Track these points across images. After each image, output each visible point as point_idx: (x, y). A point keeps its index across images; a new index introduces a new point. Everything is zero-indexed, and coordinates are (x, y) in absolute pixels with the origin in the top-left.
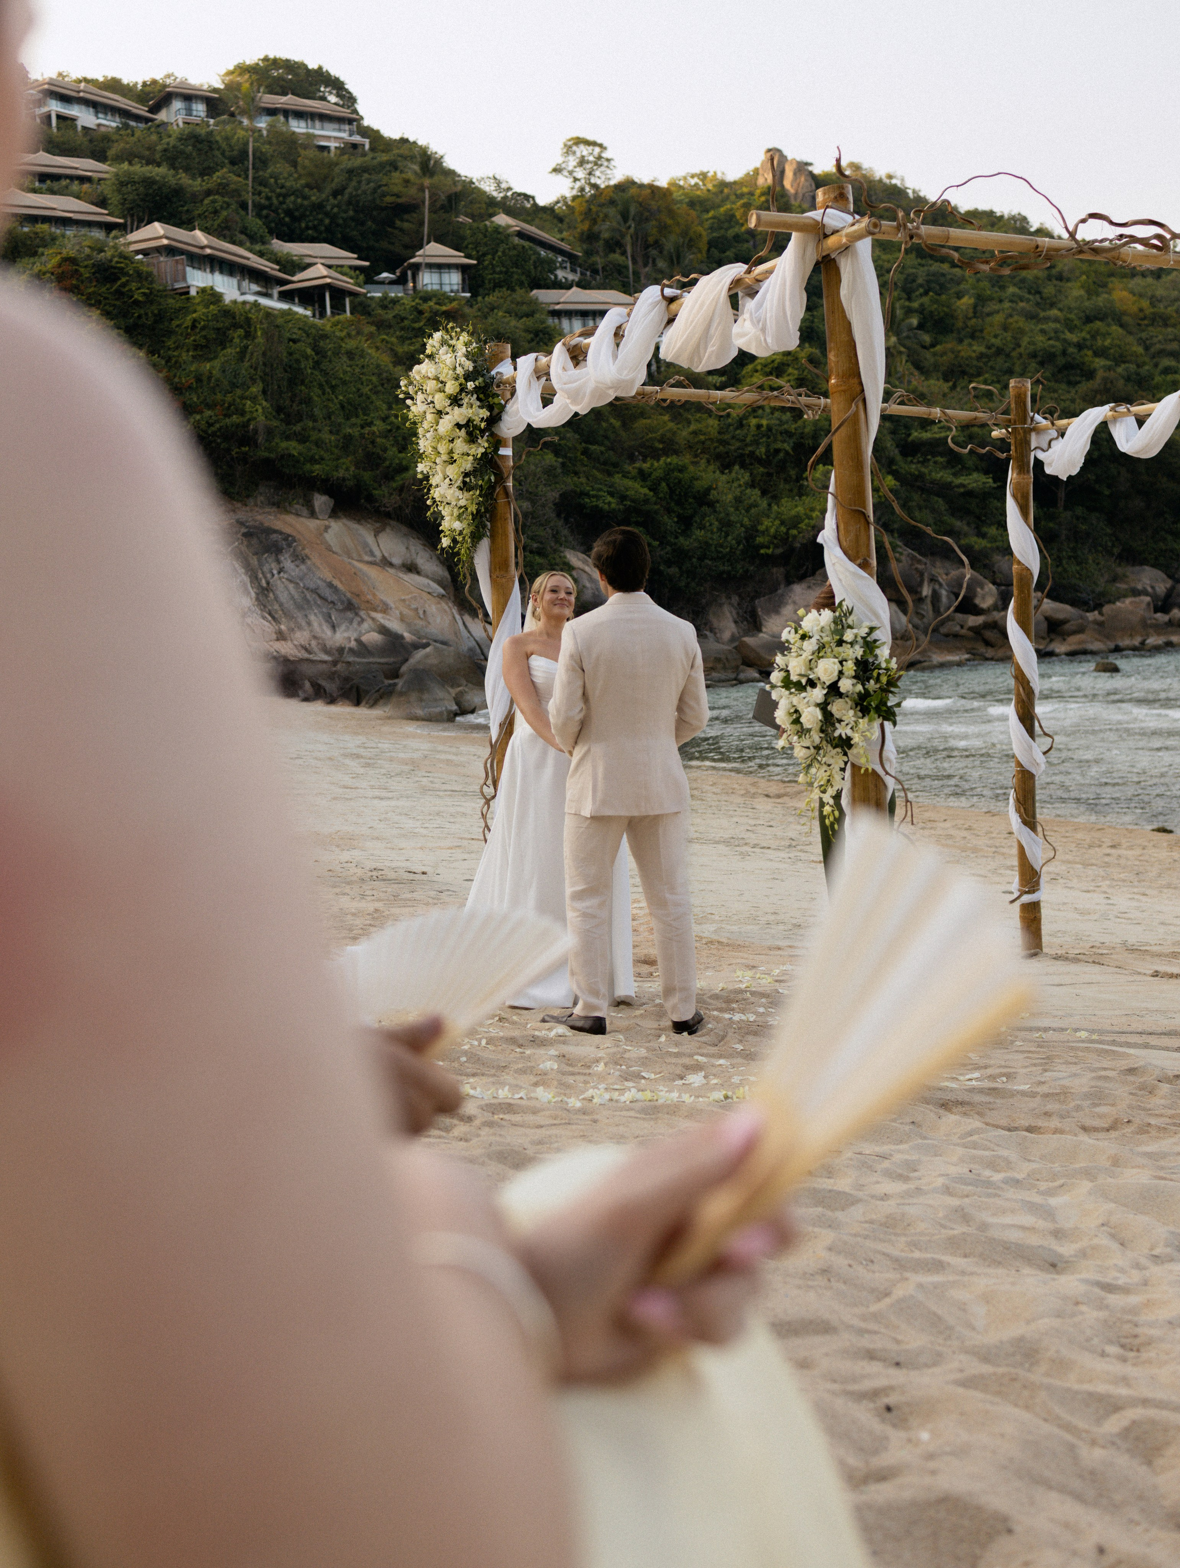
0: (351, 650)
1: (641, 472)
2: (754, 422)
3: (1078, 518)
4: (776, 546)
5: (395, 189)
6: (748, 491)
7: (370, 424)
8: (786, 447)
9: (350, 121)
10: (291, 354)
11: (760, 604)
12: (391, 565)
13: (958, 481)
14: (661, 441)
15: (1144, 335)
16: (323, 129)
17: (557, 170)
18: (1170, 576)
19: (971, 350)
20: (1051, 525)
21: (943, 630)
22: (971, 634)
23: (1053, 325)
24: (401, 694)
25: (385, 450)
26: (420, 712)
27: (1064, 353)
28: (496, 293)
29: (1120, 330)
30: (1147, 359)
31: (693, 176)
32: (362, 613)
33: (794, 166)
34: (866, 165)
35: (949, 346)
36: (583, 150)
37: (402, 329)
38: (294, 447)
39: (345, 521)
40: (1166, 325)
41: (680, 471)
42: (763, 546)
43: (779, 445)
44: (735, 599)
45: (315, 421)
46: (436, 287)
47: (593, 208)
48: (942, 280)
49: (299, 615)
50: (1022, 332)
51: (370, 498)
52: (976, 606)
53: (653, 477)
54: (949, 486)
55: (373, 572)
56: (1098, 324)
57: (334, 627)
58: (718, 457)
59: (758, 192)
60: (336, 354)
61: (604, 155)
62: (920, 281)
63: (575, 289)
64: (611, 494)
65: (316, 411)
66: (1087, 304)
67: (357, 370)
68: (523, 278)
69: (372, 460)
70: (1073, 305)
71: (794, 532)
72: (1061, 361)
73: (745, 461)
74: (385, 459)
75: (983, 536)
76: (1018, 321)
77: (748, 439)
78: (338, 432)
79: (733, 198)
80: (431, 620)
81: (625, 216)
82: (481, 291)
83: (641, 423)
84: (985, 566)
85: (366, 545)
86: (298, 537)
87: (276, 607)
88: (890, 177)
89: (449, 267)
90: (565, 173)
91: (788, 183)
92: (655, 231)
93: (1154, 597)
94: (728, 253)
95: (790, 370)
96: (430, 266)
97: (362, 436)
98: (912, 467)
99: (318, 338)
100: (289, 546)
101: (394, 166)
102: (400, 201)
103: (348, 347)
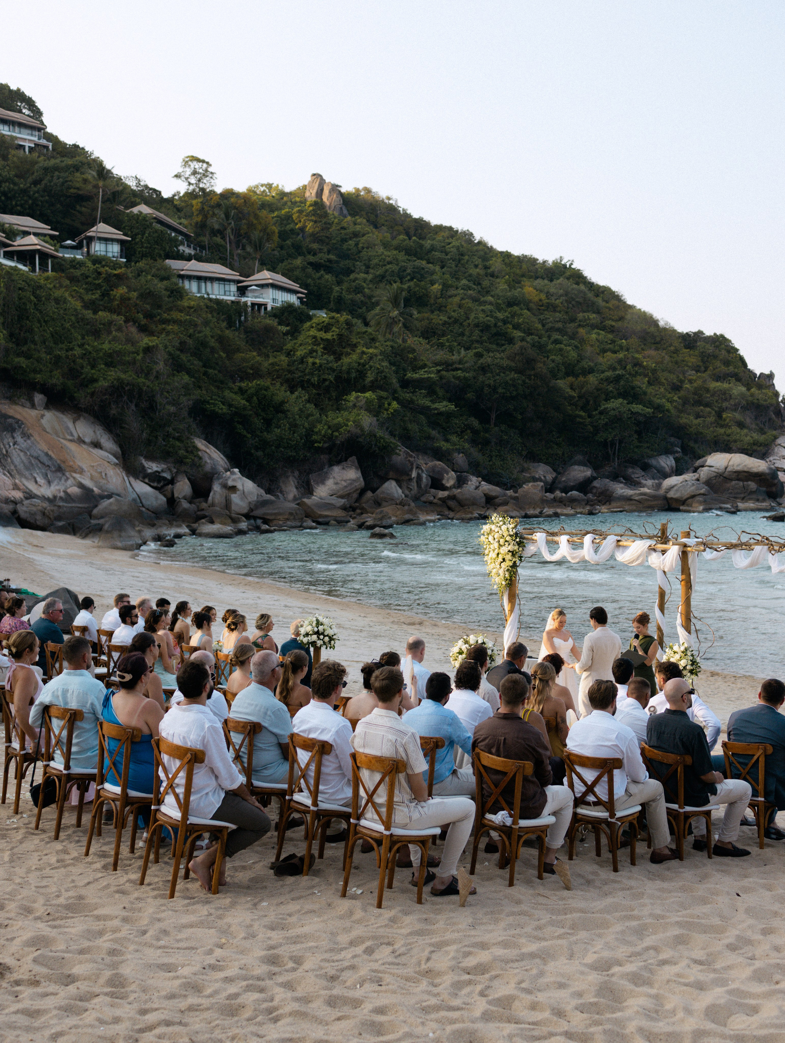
0: (61, 498)
1: (240, 389)
2: (311, 360)
3: (502, 431)
4: (325, 442)
5: (78, 185)
6: (308, 405)
7: (72, 349)
8: (331, 378)
9: (39, 130)
10: (20, 299)
11: (313, 477)
12: (84, 442)
13: (434, 406)
14: (251, 369)
15: (542, 317)
16: (20, 133)
17: (177, 176)
18: (554, 470)
19: (439, 318)
20: (487, 435)
21: (423, 499)
22: (440, 502)
23: (489, 307)
24: (107, 532)
25: (82, 367)
26: (119, 544)
27: (495, 325)
28: (144, 261)
29: (529, 313)
30: (543, 332)
31: (262, 185)
32: (67, 474)
33: (330, 187)
34: (374, 190)
35: (426, 315)
36: (197, 165)
37: (87, 283)
38: (22, 361)
39: (56, 413)
40: (555, 311)
41: (266, 390)
42: (317, 442)
43: (326, 377)
44: (297, 473)
45: (36, 344)
46: (103, 253)
47: (206, 208)
48: (423, 272)
49: (27, 473)
50: (470, 309)
51: (72, 398)
52: (443, 485)
53: (249, 392)
54: (428, 408)
55: (72, 447)
56: (516, 308)
57: (49, 482)
58: (287, 381)
59: (308, 203)
60: (48, 299)
61: (210, 169)
62: (409, 271)
63: (193, 261)
64: (223, 404)
65: (36, 338)
66: (509, 294)
67: (62, 312)
68: (162, 252)
69: (73, 373)
70: (501, 294)
71: (337, 434)
72: (494, 330)
73: (304, 385)
74: (82, 374)
75: (447, 440)
76: (468, 303)
77: (307, 371)
78: (49, 353)
79: (289, 204)
80: (109, 479)
81: (227, 216)
82: (133, 258)
83: (239, 356)
84: (448, 460)
85: (68, 428)
86: (25, 421)
87: (12, 467)
88: (389, 199)
89: (112, 240)
90: (183, 178)
91: (325, 198)
92: (245, 227)
93: (545, 482)
94: (288, 242)
95: (334, 329)
96: (100, 239)
97: (67, 357)
98: (406, 395)
99: (36, 287)
100: (20, 427)
101: (77, 168)
102: (80, 192)
103: (56, 295)
